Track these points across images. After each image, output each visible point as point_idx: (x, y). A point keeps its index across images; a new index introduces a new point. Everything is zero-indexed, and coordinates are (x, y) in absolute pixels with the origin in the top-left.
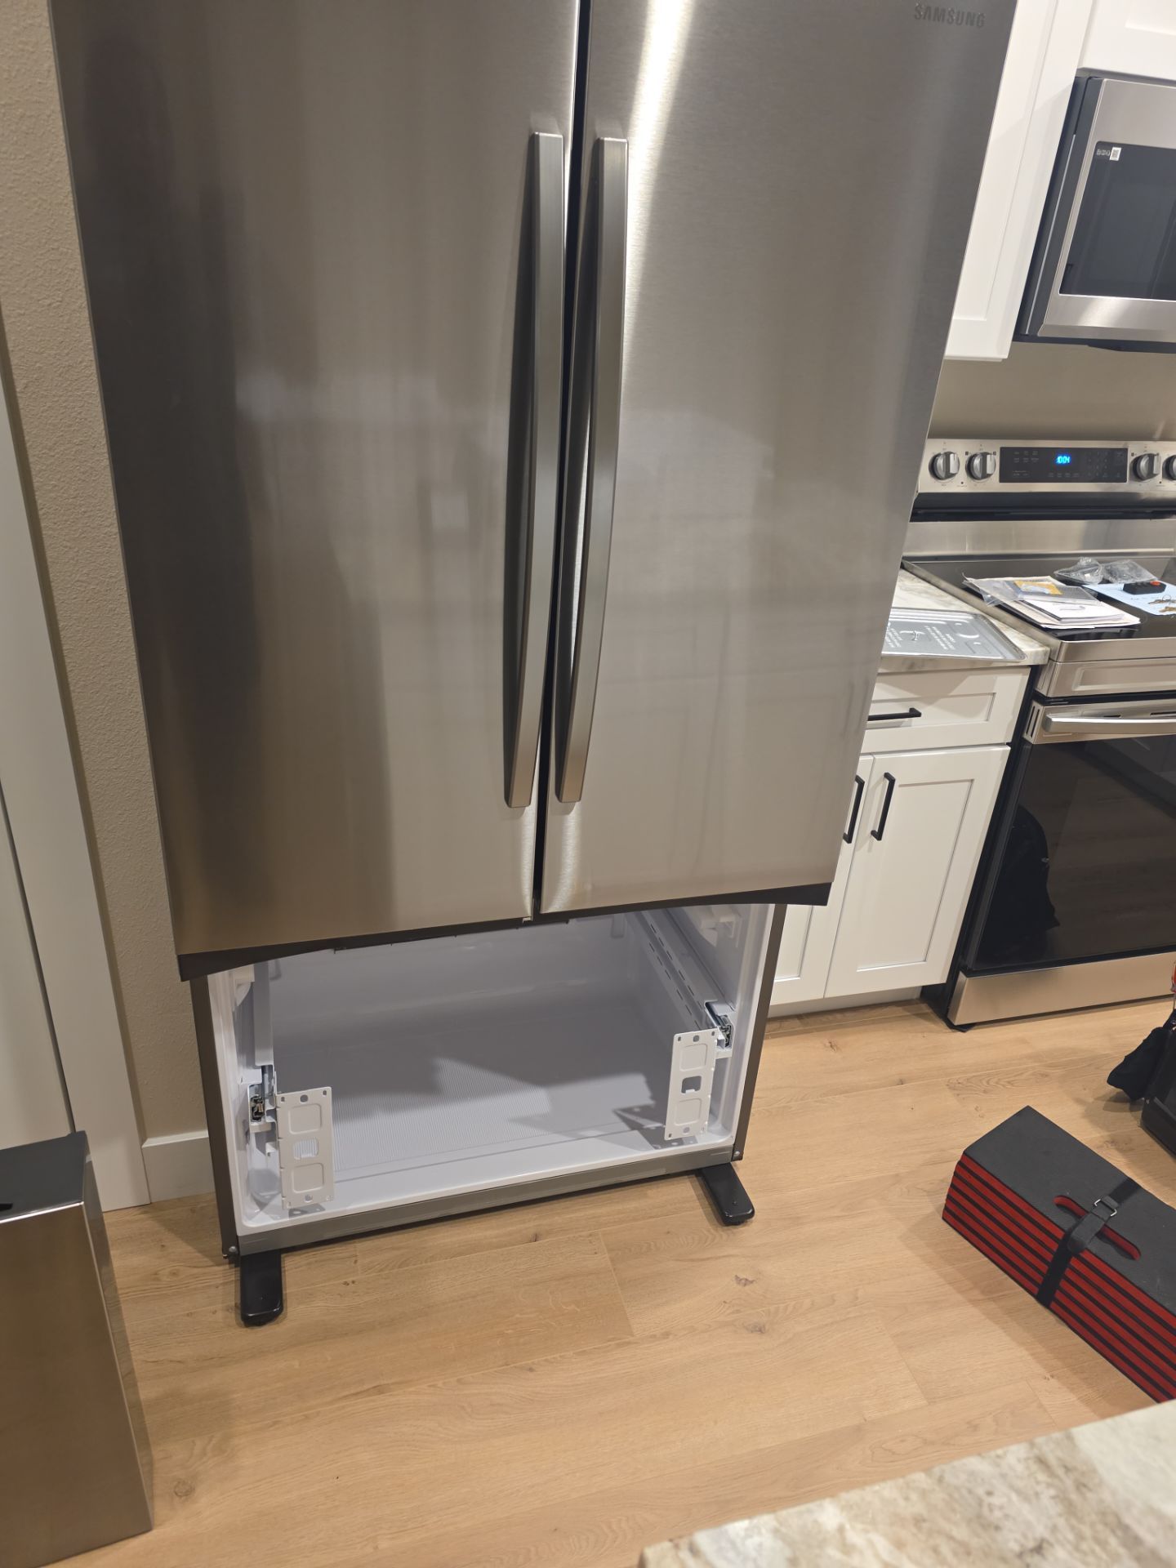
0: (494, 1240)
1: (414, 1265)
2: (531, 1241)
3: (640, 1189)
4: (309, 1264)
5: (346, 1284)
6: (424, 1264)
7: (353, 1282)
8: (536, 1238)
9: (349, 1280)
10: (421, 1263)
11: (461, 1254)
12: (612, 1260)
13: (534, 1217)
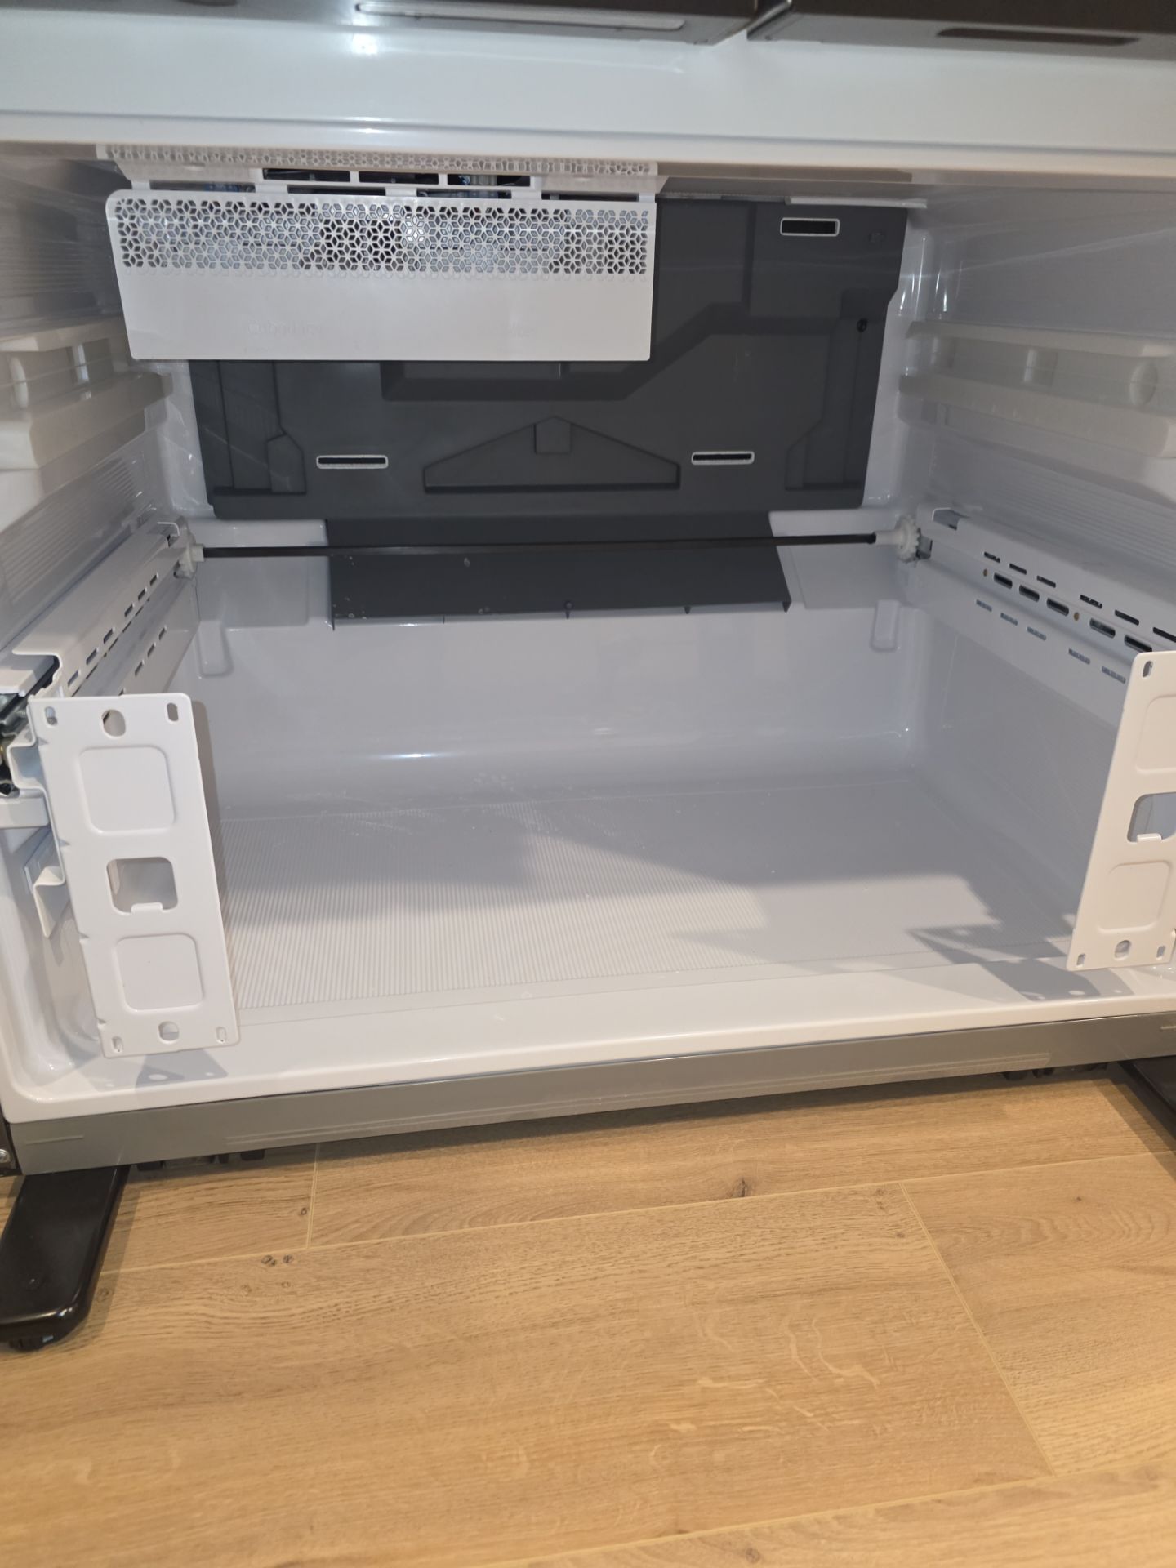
0: (640, 1186)
1: (444, 1229)
2: (731, 1196)
3: (985, 1100)
4: (193, 1209)
5: (270, 1261)
6: (467, 1229)
7: (287, 1259)
8: (744, 1189)
9: (278, 1253)
10: (461, 1227)
11: (558, 1212)
12: (946, 1255)
13: (737, 1141)
